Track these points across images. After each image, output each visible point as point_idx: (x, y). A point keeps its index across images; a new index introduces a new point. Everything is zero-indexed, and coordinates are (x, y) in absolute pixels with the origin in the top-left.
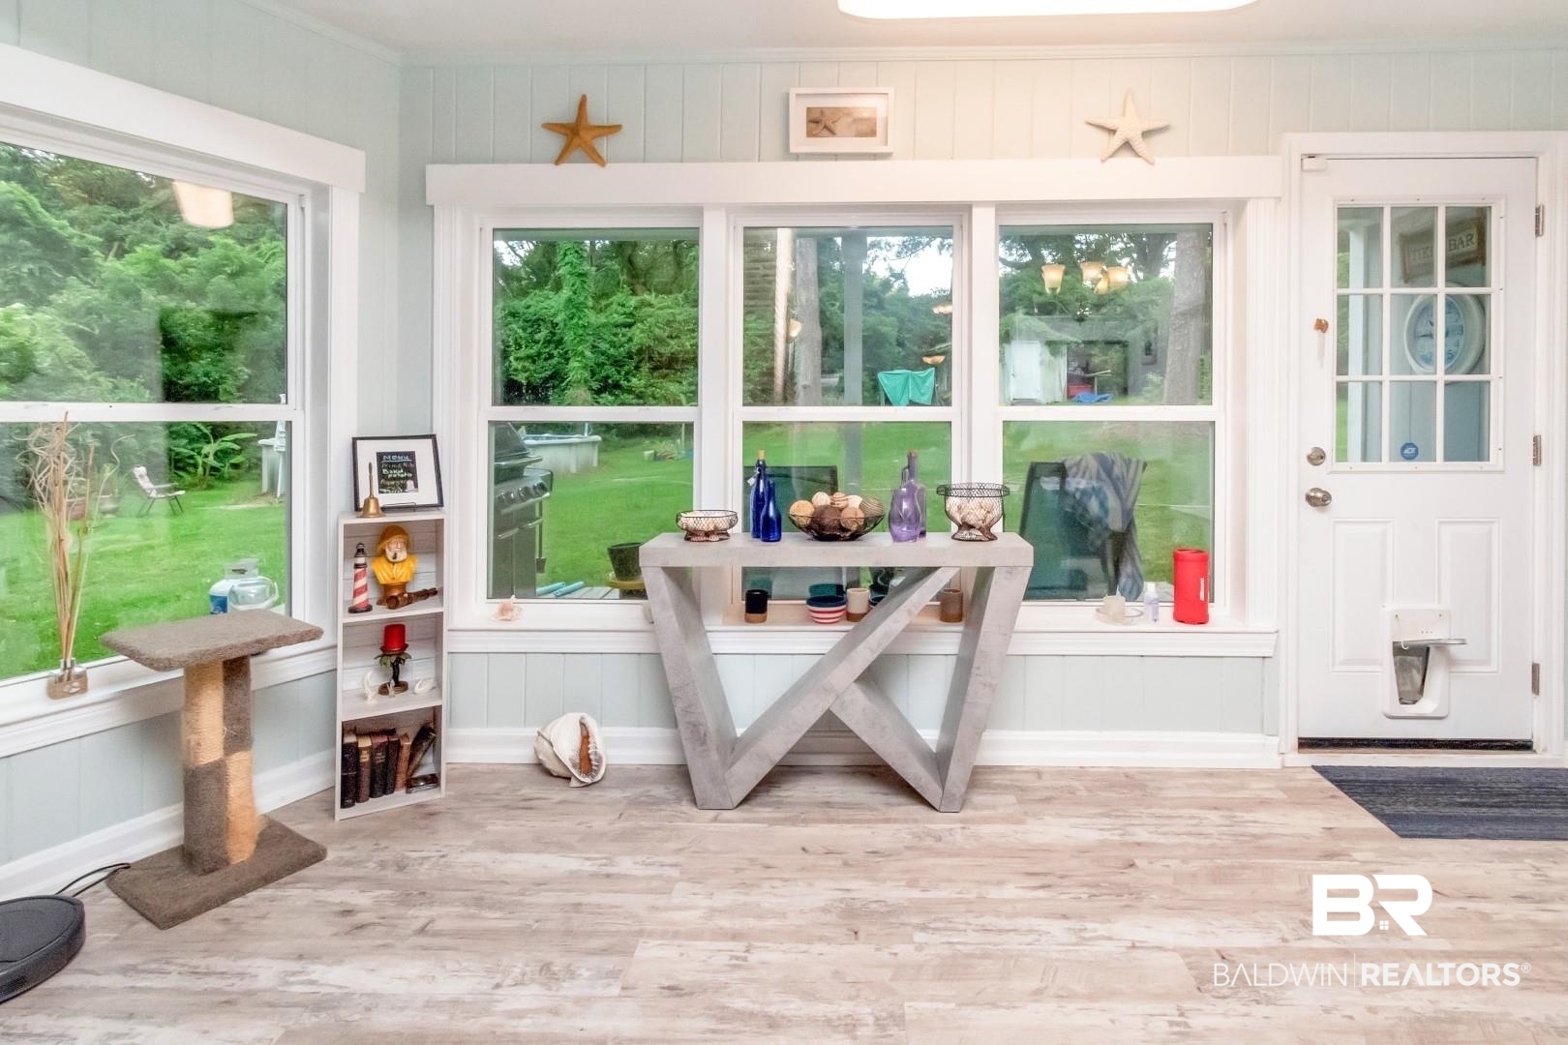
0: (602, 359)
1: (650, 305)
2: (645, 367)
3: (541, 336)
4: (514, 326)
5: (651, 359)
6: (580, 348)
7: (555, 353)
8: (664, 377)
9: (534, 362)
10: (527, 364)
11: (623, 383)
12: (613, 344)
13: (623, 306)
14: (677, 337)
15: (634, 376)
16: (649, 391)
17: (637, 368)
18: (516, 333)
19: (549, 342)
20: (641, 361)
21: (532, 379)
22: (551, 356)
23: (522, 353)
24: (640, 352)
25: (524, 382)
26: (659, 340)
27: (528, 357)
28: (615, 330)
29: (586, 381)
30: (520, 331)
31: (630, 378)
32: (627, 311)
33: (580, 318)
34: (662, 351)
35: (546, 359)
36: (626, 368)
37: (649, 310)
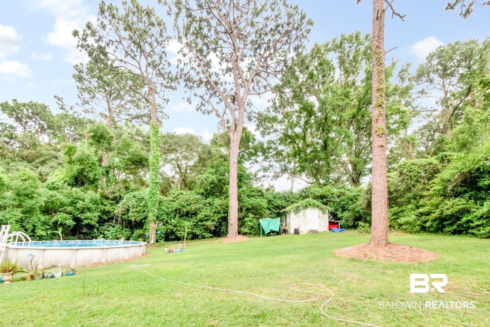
0: (162, 212)
1: (183, 194)
2: (177, 216)
3: (142, 204)
4: (133, 201)
5: (180, 213)
6: (153, 209)
7: (146, 210)
8: (185, 219)
9: (138, 213)
10: (135, 214)
11: (169, 221)
12: (167, 208)
13: (174, 194)
14: (190, 205)
15: (173, 219)
16: (178, 225)
17: (175, 216)
18: (133, 203)
19: (145, 206)
20: (176, 213)
21: (137, 220)
22: (144, 211)
23: (134, 210)
24: (176, 210)
25: (133, 220)
26: (183, 206)
27: (136, 211)
28: (169, 203)
29: (154, 221)
30: (135, 202)
31: (172, 219)
32: (175, 196)
33: (154, 198)
34: (184, 210)
35: (143, 212)
36: (171, 216)
37: (182, 195)
